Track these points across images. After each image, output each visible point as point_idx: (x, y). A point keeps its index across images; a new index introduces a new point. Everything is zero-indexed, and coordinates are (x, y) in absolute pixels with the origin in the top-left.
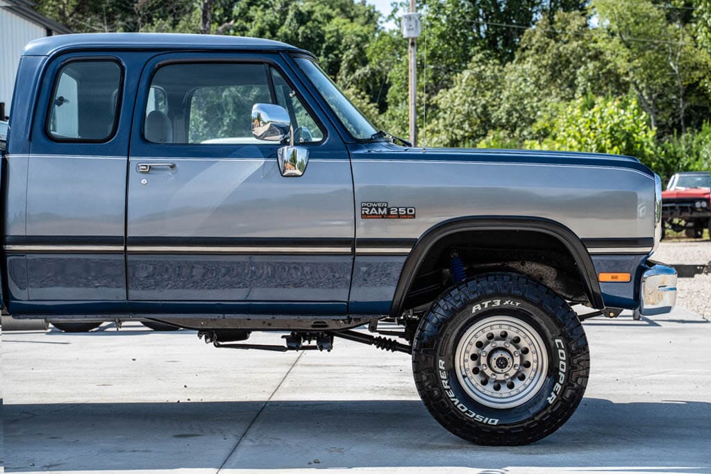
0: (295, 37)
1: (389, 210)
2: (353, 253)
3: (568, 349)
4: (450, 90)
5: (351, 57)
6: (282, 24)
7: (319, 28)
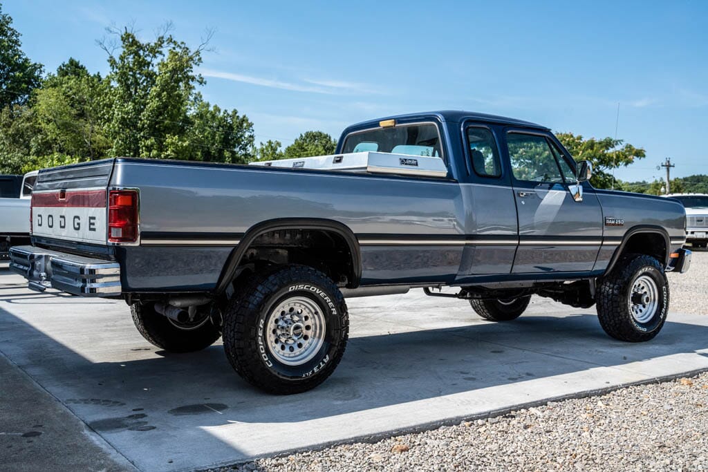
1: (615, 221)
2: (601, 245)
3: (667, 291)
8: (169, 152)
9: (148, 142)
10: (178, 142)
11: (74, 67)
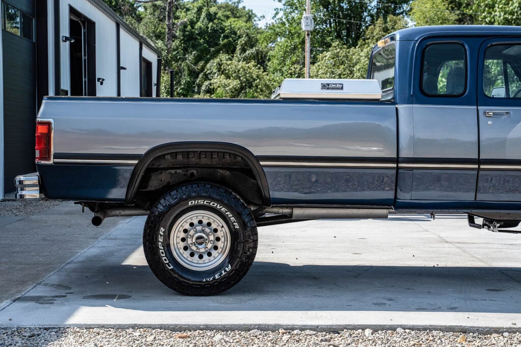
0: (206, 29)
4: (315, 64)
5: (243, 42)
6: (198, 21)
7: (222, 24)
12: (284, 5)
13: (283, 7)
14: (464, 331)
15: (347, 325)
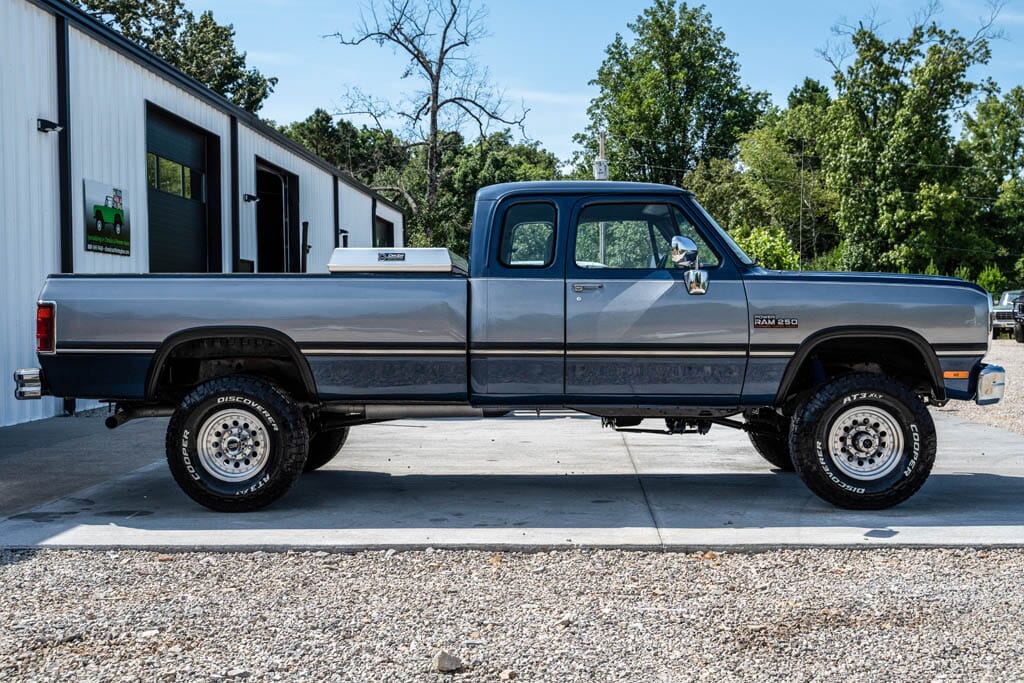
1: (776, 321)
2: (748, 355)
3: (920, 433)
8: (923, 212)
9: (891, 198)
10: (939, 193)
11: (810, 91)
12: (586, 147)
13: (584, 150)
14: (507, 549)
15: (369, 545)
